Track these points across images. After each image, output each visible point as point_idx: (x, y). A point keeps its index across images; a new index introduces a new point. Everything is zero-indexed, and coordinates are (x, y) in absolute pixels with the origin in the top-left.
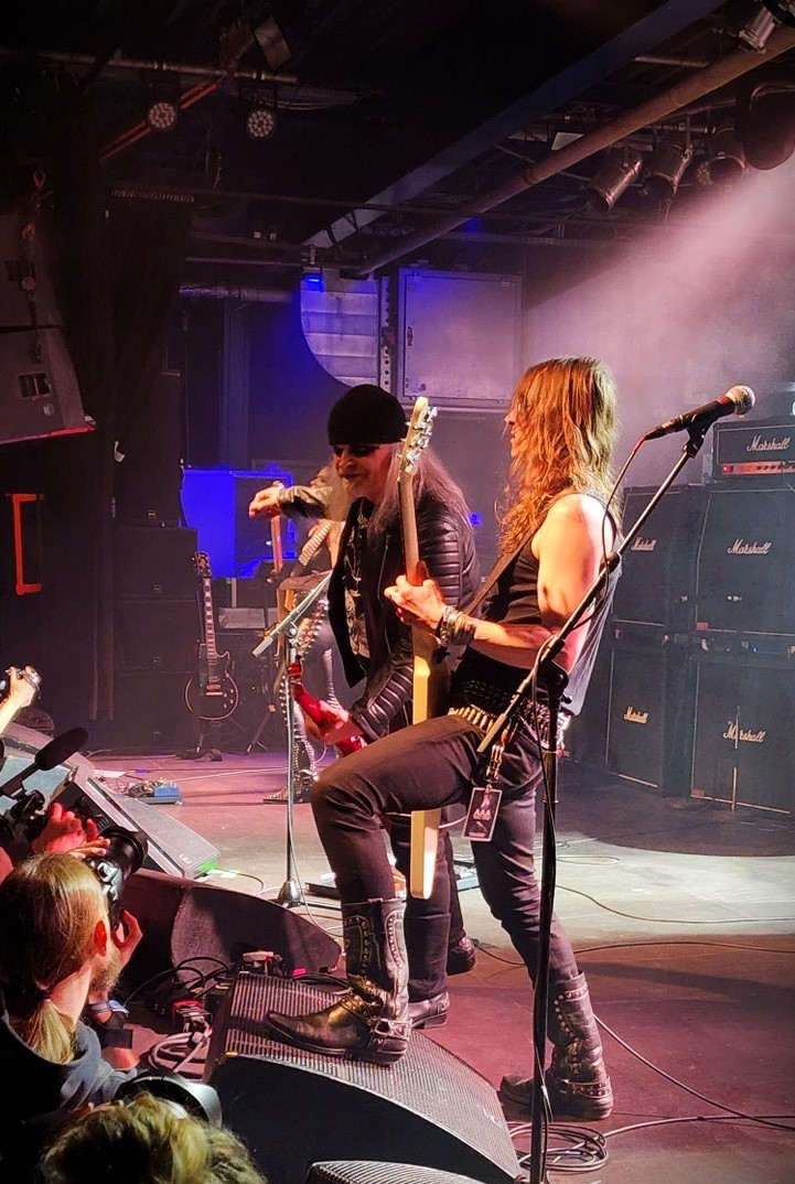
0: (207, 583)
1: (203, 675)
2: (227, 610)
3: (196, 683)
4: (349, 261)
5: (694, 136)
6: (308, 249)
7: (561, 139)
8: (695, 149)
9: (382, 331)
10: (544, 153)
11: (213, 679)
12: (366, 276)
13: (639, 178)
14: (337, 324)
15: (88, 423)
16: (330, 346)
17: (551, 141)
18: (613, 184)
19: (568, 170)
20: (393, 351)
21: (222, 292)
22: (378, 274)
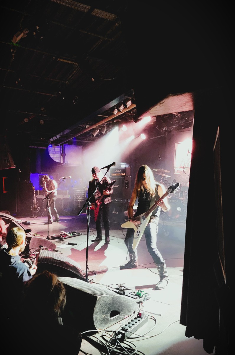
0: (34, 191)
1: (34, 205)
2: (38, 195)
3: (33, 206)
4: (56, 143)
5: (106, 127)
6: (49, 141)
7: (87, 126)
8: (107, 129)
9: (61, 154)
10: (85, 128)
11: (35, 206)
12: (58, 145)
13: (99, 132)
14: (54, 152)
15: (15, 167)
16: (53, 156)
17: (86, 126)
18: (95, 133)
19: (89, 131)
20: (63, 156)
21: (36, 147)
22: (60, 145)
